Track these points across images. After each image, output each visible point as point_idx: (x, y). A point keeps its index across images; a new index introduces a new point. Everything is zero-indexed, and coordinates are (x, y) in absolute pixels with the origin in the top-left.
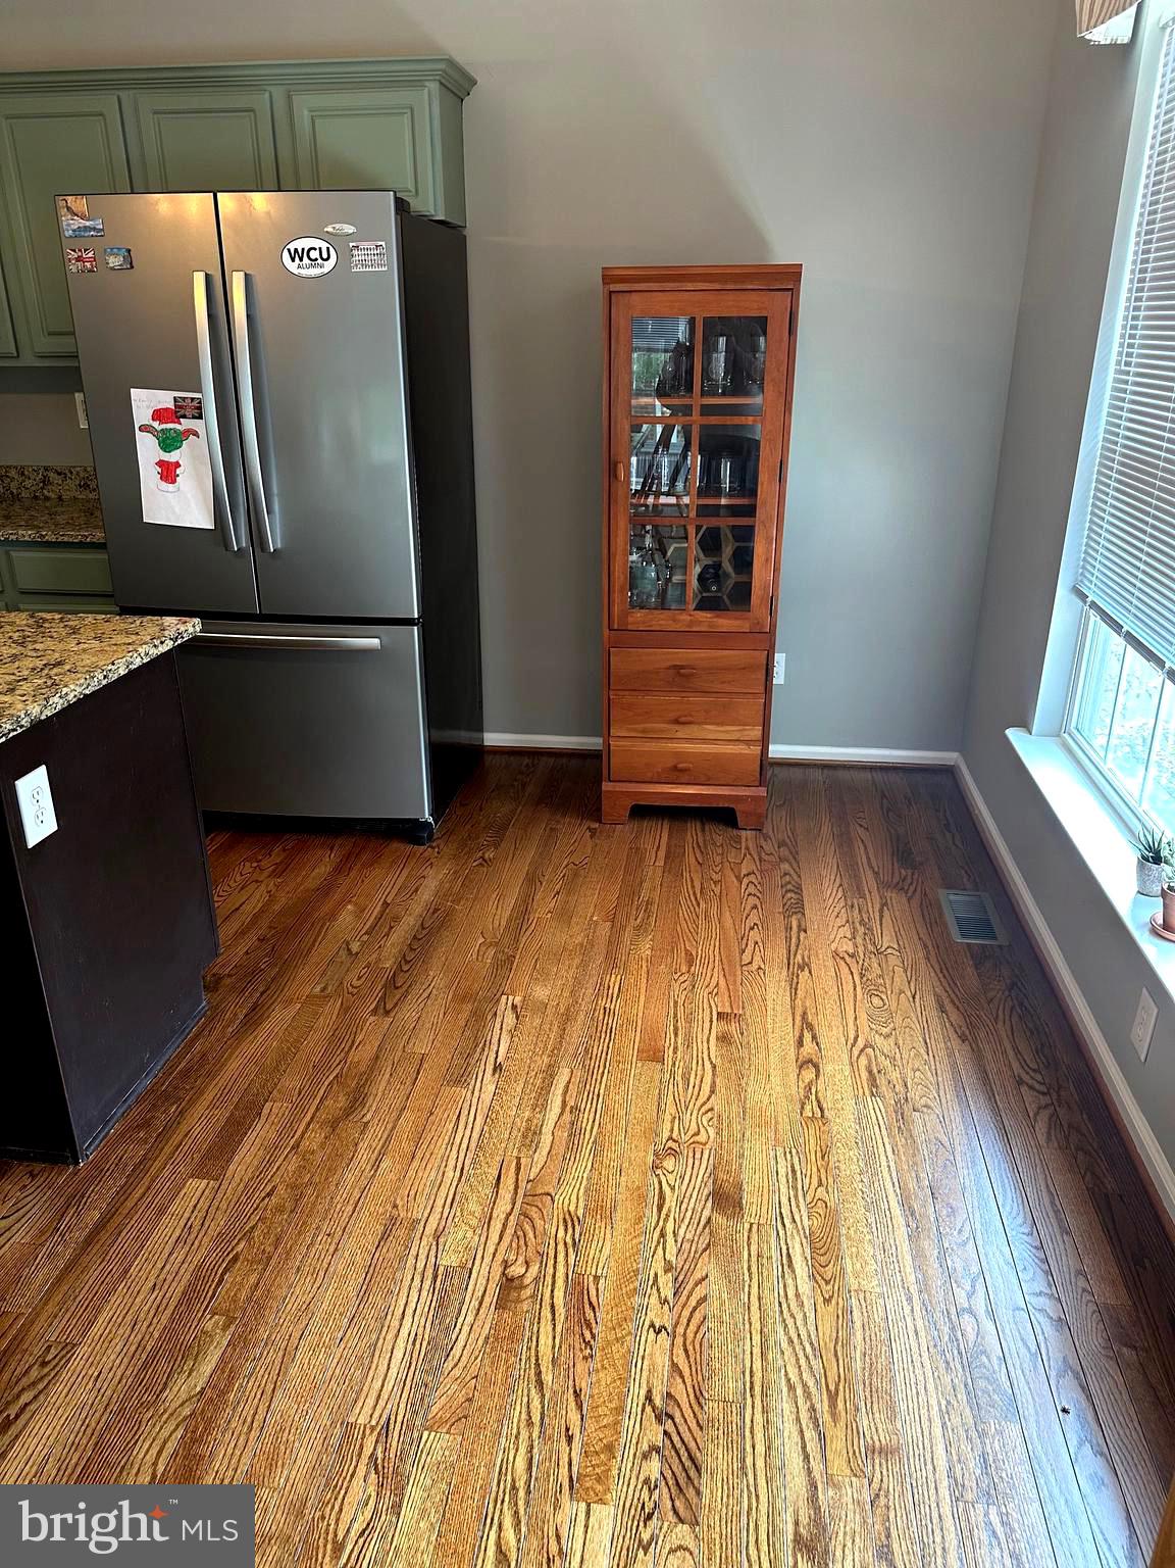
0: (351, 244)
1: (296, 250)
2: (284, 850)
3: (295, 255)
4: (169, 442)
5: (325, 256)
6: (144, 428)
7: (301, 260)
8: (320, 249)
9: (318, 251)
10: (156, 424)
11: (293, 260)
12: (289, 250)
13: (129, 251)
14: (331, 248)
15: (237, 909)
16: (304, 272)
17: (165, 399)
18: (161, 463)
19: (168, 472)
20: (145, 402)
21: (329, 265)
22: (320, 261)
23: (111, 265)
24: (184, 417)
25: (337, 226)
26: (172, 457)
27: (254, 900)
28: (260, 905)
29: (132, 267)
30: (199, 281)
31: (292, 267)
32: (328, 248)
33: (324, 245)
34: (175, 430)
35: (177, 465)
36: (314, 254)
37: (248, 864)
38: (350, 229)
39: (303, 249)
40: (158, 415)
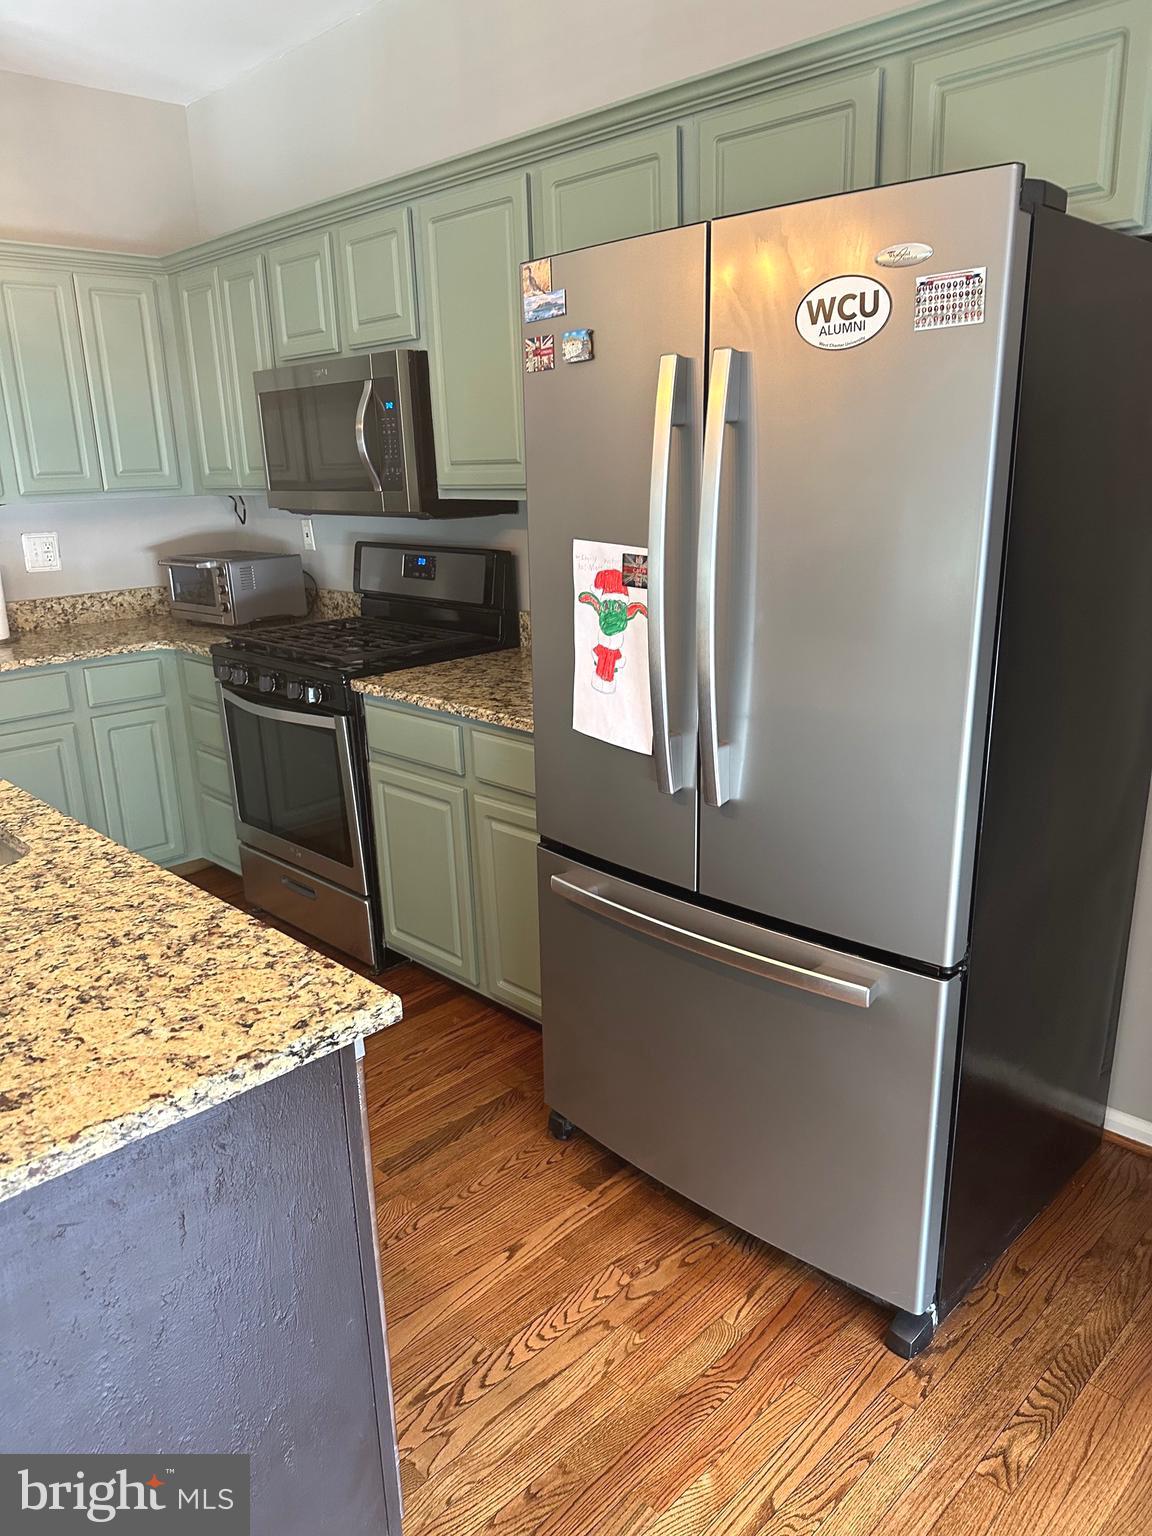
0: (919, 280)
1: (821, 303)
2: (683, 1264)
3: (821, 312)
4: (612, 621)
5: (869, 308)
6: (586, 598)
7: (827, 319)
8: (863, 295)
9: (858, 299)
10: (598, 593)
11: (814, 321)
12: (809, 304)
13: (591, 334)
14: (882, 293)
15: (544, 1384)
16: (827, 340)
17: (611, 556)
18: (600, 650)
19: (606, 663)
20: (591, 558)
21: (873, 325)
22: (859, 318)
23: (568, 357)
24: (632, 584)
25: (897, 249)
26: (612, 643)
27: (578, 1372)
28: (579, 1392)
29: (592, 356)
30: (668, 367)
31: (811, 333)
32: (876, 293)
33: (870, 288)
34: (620, 604)
35: (617, 655)
36: (851, 307)
37: (618, 1272)
38: (920, 251)
39: (833, 299)
40: (604, 580)
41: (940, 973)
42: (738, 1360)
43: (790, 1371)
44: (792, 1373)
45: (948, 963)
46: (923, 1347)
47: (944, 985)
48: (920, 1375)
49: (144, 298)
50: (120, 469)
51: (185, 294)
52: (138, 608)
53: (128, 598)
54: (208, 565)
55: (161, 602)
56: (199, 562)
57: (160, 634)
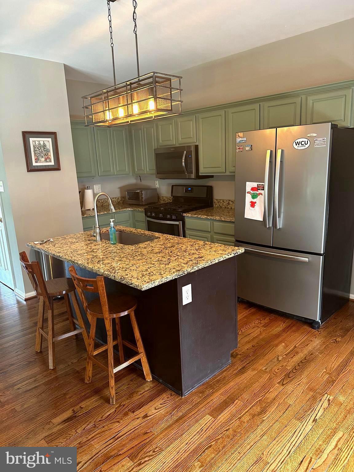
0: (315, 139)
1: (298, 142)
2: (269, 319)
3: (297, 144)
4: (254, 196)
5: (306, 143)
6: (248, 193)
7: (299, 145)
8: (305, 141)
9: (304, 142)
10: (252, 192)
11: (296, 145)
12: (295, 142)
13: (252, 146)
14: (309, 141)
15: (250, 334)
16: (299, 148)
17: (255, 185)
18: (251, 202)
19: (253, 204)
20: (249, 185)
21: (307, 146)
22: (304, 145)
23: (247, 149)
24: (259, 189)
25: (311, 134)
26: (254, 200)
27: (255, 333)
28: (256, 335)
29: (252, 150)
30: (269, 152)
31: (296, 147)
32: (307, 141)
33: (306, 140)
34: (256, 193)
35: (255, 203)
36: (303, 143)
37: (257, 321)
38: (315, 135)
39: (300, 142)
40: (253, 189)
41: (320, 255)
42: (284, 330)
43: (294, 331)
44: (295, 332)
45: (322, 253)
46: (318, 328)
47: (322, 257)
48: (319, 331)
49: (123, 131)
50: (118, 170)
51: (133, 131)
52: (116, 201)
53: (114, 199)
54: (138, 191)
55: (121, 200)
56: (137, 190)
57: (121, 208)
